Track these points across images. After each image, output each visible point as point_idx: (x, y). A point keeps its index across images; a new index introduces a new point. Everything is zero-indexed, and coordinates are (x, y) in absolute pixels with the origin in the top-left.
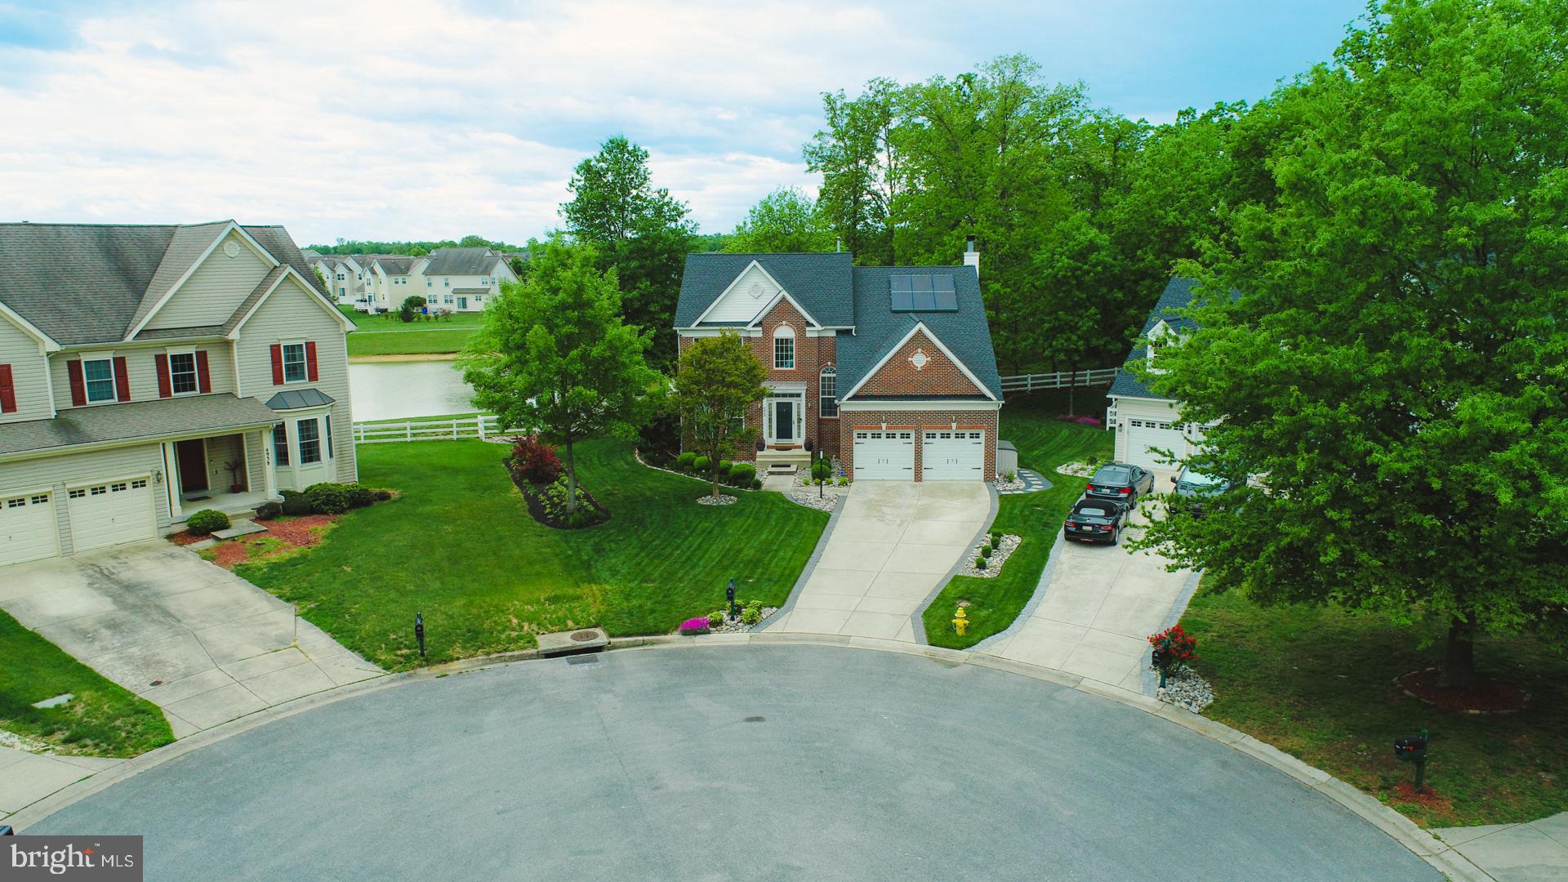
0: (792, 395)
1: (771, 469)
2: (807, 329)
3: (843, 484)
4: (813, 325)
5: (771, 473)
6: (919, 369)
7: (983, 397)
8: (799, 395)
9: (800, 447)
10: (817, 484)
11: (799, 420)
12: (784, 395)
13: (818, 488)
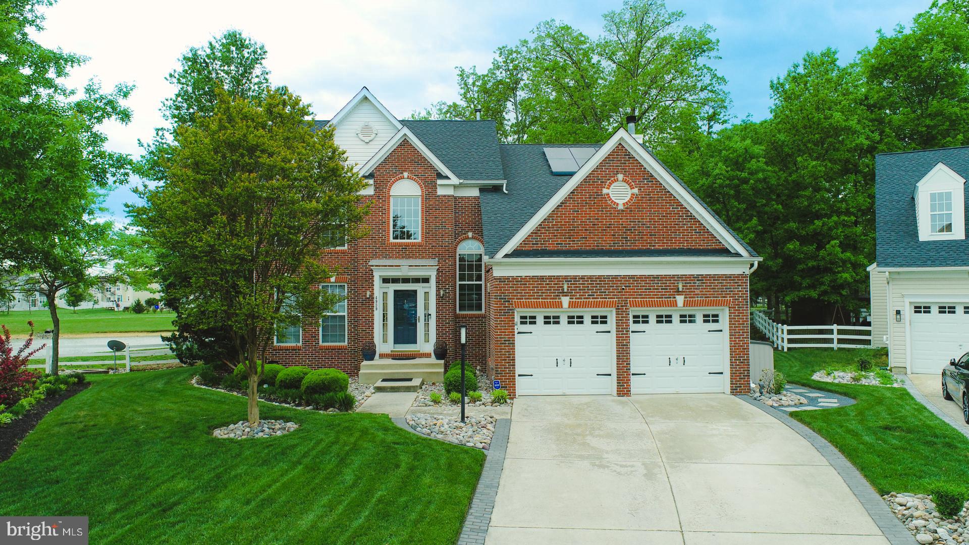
0: (417, 280)
1: (379, 384)
2: (439, 182)
3: (499, 401)
4: (447, 178)
5: (380, 389)
6: (621, 207)
7: (725, 252)
8: (426, 280)
9: (428, 355)
10: (454, 402)
11: (427, 316)
12: (406, 280)
13: (457, 409)
